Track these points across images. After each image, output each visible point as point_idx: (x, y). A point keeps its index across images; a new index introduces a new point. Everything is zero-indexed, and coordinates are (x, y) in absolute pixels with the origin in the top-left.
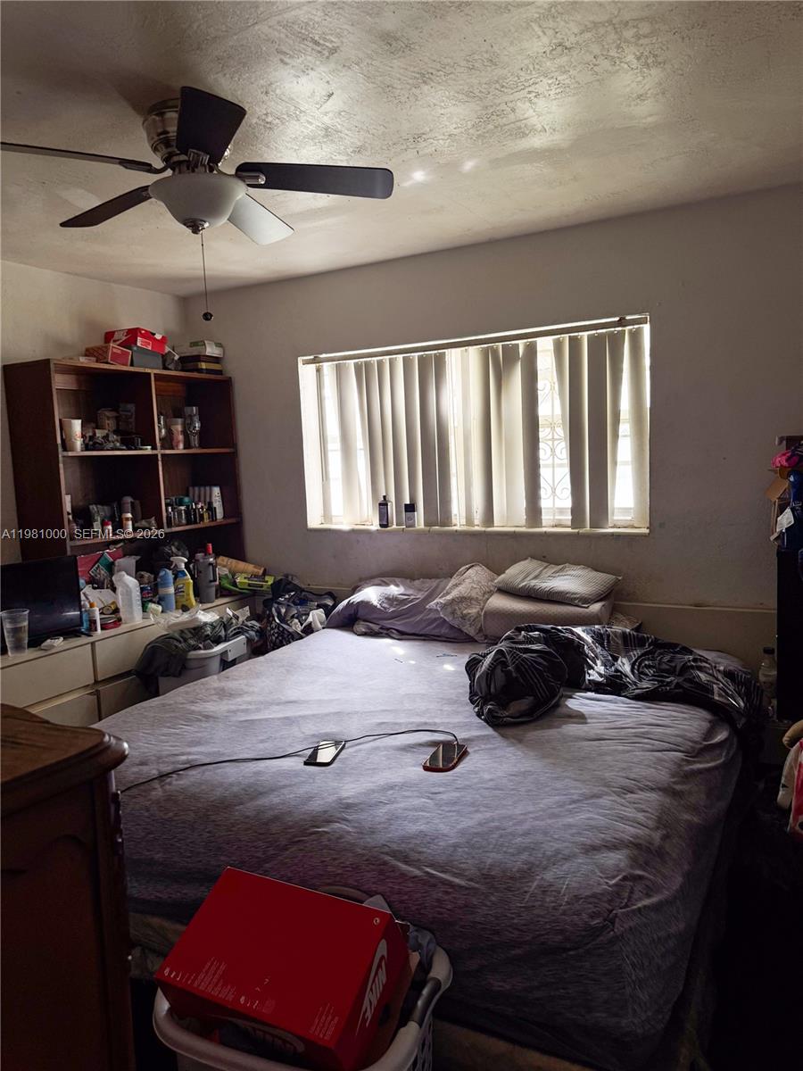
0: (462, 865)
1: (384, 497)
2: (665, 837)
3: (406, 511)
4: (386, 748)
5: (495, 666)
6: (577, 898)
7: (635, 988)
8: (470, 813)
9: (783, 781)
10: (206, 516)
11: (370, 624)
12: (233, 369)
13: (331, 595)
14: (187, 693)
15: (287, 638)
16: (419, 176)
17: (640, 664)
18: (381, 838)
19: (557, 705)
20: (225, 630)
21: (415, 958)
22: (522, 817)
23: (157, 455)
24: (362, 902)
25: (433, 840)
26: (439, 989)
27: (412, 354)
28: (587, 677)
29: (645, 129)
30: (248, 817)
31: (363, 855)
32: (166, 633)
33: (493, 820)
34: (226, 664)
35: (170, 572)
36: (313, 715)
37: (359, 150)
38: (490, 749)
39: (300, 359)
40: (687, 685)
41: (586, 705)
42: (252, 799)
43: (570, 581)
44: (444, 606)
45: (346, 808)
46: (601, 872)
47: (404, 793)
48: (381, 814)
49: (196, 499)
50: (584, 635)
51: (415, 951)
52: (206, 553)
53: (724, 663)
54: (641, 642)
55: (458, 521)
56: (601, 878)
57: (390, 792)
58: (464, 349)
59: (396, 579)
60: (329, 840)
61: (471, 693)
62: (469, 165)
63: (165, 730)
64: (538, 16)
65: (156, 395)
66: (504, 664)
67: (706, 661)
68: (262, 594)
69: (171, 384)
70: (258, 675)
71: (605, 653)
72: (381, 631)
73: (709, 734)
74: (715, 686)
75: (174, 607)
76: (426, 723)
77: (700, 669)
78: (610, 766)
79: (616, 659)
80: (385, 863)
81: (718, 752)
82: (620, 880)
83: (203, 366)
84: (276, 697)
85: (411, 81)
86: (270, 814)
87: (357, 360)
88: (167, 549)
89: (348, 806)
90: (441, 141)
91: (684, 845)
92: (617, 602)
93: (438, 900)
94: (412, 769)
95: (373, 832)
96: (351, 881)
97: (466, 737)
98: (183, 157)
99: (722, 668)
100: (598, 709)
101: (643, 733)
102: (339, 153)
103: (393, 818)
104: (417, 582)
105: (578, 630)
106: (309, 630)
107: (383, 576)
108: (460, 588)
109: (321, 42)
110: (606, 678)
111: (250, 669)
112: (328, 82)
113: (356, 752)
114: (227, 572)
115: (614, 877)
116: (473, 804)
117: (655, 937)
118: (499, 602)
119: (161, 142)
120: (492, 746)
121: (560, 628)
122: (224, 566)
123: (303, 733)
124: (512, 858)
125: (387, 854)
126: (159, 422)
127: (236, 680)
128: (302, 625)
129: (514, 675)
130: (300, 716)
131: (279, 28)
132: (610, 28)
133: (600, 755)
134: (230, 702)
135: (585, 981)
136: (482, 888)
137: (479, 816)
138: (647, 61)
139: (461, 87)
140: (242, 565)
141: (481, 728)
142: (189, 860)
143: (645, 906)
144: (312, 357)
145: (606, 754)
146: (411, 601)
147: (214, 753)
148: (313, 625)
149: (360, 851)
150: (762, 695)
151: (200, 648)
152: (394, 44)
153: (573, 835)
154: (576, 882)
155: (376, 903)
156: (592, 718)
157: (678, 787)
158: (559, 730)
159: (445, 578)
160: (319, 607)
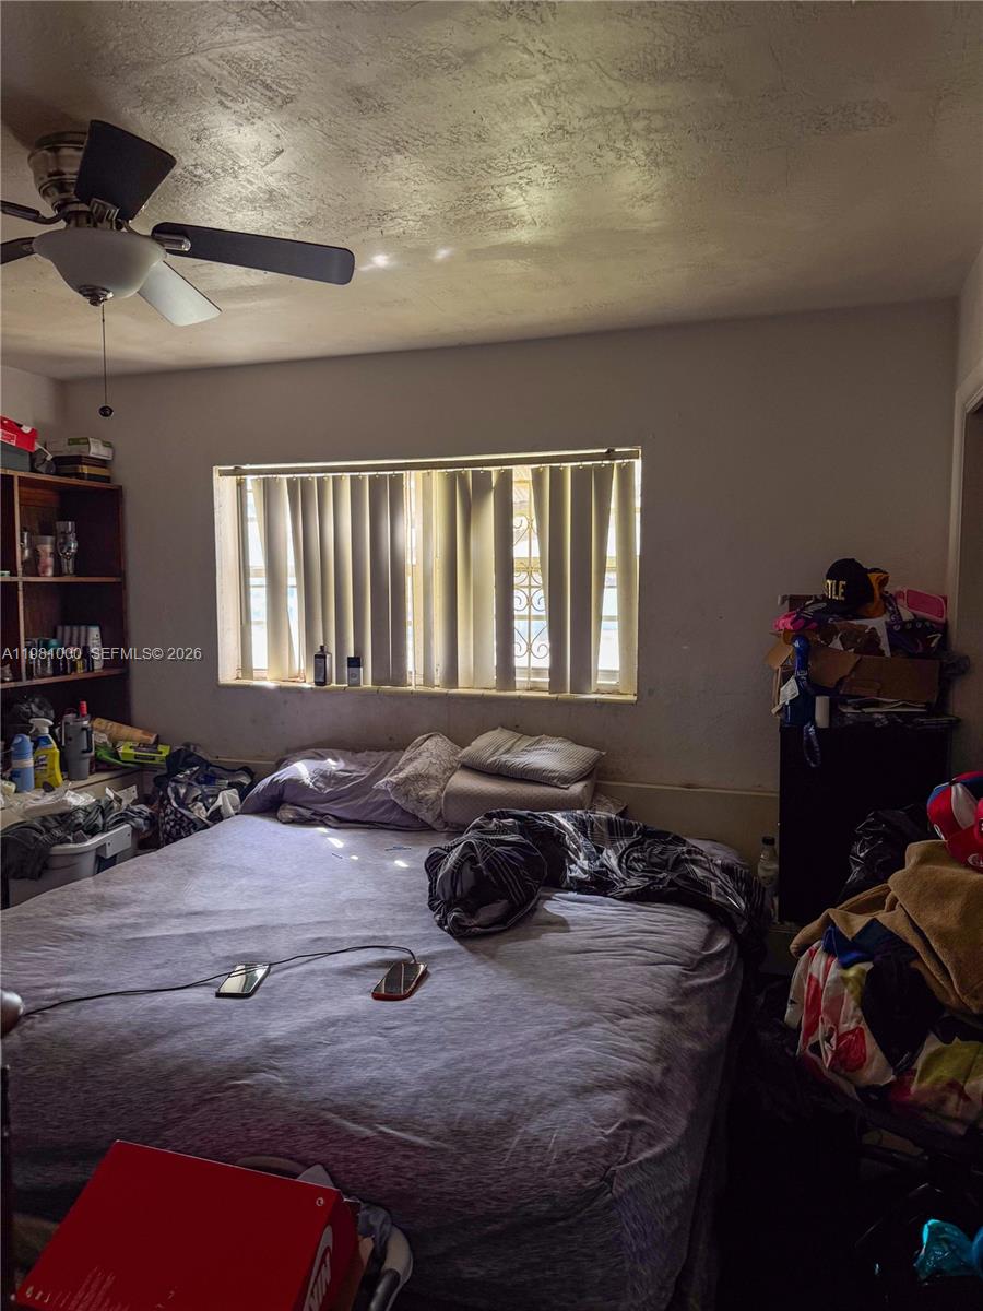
0: (426, 1120)
1: (322, 647)
2: (667, 1071)
3: (349, 666)
4: (323, 972)
5: (463, 863)
6: (568, 1154)
7: (635, 1262)
8: (434, 1052)
9: (791, 997)
10: (79, 665)
11: (301, 810)
12: (124, 476)
13: (247, 770)
14: (52, 902)
15: (187, 827)
16: (381, 260)
17: (628, 857)
18: (321, 1090)
19: (534, 910)
20: (103, 818)
21: (367, 1246)
22: (498, 1054)
23: (16, 583)
24: (296, 1176)
25: (389, 1089)
26: (398, 1284)
27: (362, 474)
28: (569, 874)
29: (647, 234)
30: (141, 1070)
31: (299, 1113)
32: (21, 820)
33: (463, 1060)
34: (104, 863)
35: (28, 738)
36: (227, 931)
37: (309, 222)
38: (454, 968)
39: (216, 469)
40: (681, 882)
41: (567, 908)
42: (146, 1045)
43: (548, 756)
44: (396, 786)
45: (274, 1053)
46: (595, 1119)
47: (351, 1030)
48: (320, 1059)
49: (67, 642)
50: (564, 822)
51: (364, 1237)
52: (78, 713)
53: (721, 856)
54: (628, 830)
55: (415, 681)
56: (595, 1126)
57: (332, 1029)
58: (425, 471)
59: (335, 751)
60: (253, 1095)
61: (430, 896)
62: (442, 254)
63: (23, 954)
64: (538, 91)
65: (20, 505)
66: (473, 860)
67: (701, 853)
68: (153, 768)
69: (39, 491)
70: (150, 877)
71: (589, 844)
72: (314, 817)
73: (708, 942)
74: (712, 883)
75: (33, 786)
76: (374, 938)
77: (694, 862)
78: (600, 985)
79: (600, 851)
80: (327, 1123)
81: (718, 963)
82: (618, 1128)
83: (86, 470)
84: (175, 907)
85: (381, 148)
86: (171, 1064)
87: (291, 476)
88: (24, 708)
89: (277, 1050)
90: (411, 222)
91: (686, 1079)
92: (599, 782)
93: (396, 1168)
94: (358, 999)
95: (310, 1082)
96: (281, 1149)
97: (426, 953)
98: (83, 207)
99: (719, 862)
100: (582, 913)
101: (635, 942)
102: (284, 223)
103: (336, 1063)
104: (359, 755)
105: (558, 816)
106: (217, 817)
107: (315, 748)
108: (415, 764)
109: (274, 87)
110: (591, 875)
111: (137, 870)
112: (278, 136)
113: (285, 977)
114: (106, 740)
115: (611, 1125)
116: (437, 1040)
117: (659, 1197)
118: (463, 782)
119: (53, 183)
120: (458, 964)
121: (536, 813)
122: (102, 732)
123: (213, 955)
124: (487, 1108)
125: (329, 1110)
126: (22, 541)
127: (119, 884)
128: (207, 809)
129: (485, 872)
130: (209, 933)
131: (221, 62)
132: (619, 117)
133: (588, 971)
134: (113, 914)
135: (578, 1259)
136: (452, 1148)
137: (444, 1056)
138: (655, 160)
139: (441, 162)
140: (126, 730)
141: (445, 941)
142: (56, 1131)
143: (647, 1160)
144: (232, 468)
145: (594, 970)
146: (355, 779)
147: (95, 983)
148: (222, 810)
149: (294, 1108)
150: (764, 893)
151: (68, 842)
152: (364, 101)
153: (560, 1075)
154: (566, 1134)
155: (315, 1177)
156: (575, 925)
157: (678, 1009)
158: (537, 941)
159: (397, 750)
160: (231, 786)
